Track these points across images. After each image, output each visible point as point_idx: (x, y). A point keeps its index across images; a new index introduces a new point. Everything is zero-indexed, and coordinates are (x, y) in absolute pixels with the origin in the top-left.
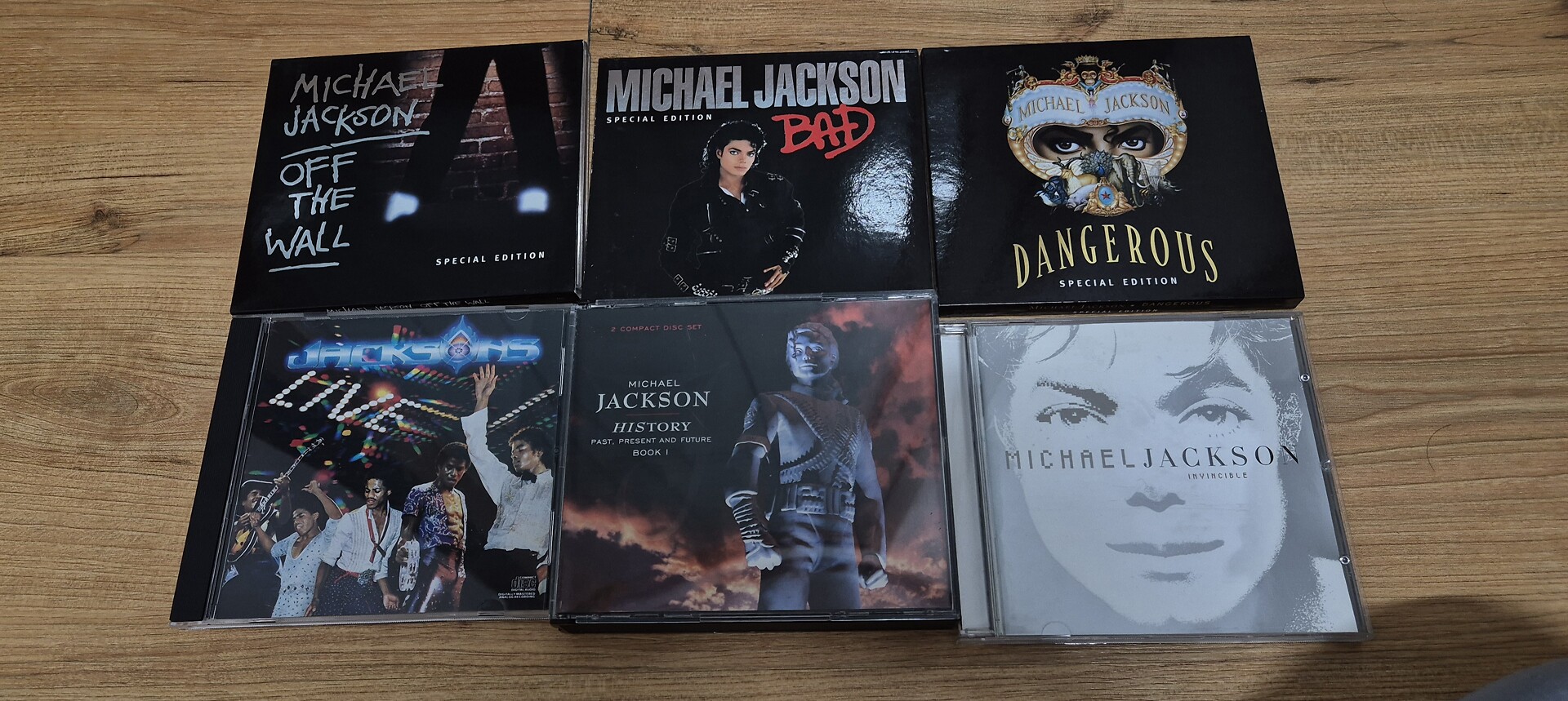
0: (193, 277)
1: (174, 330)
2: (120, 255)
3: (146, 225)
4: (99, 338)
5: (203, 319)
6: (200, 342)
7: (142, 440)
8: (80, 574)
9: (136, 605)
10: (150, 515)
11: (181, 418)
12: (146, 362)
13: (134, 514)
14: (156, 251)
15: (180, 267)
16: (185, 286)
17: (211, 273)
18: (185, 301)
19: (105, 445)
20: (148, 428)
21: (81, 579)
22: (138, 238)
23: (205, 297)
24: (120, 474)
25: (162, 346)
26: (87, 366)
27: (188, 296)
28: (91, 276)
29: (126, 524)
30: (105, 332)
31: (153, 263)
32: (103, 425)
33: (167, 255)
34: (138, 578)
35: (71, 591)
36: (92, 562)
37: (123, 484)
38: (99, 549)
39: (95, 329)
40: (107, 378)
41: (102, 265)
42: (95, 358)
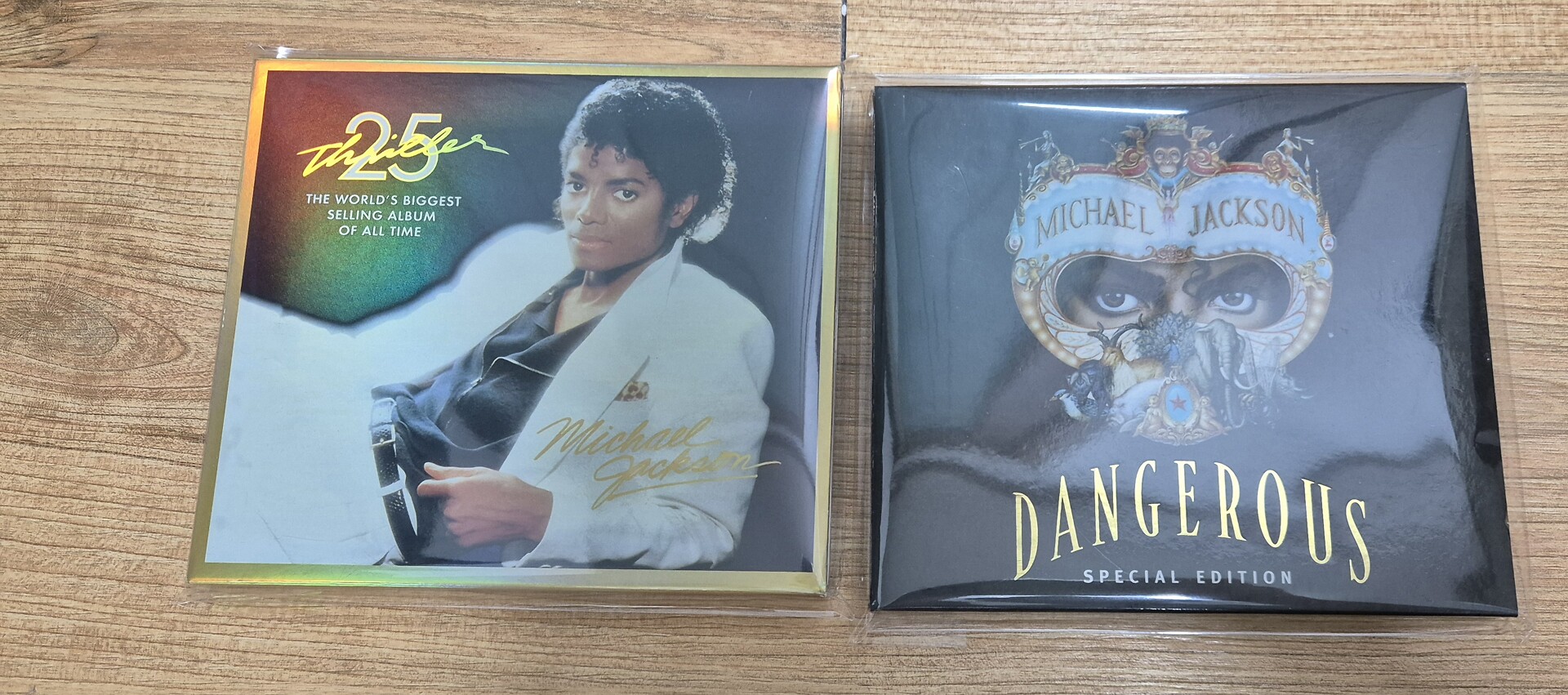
0: (191, 115)
1: (167, 207)
2: (66, 71)
3: (107, 20)
4: (45, 216)
5: (214, 190)
6: (212, 231)
7: (129, 397)
8: (47, 623)
9: (145, 678)
10: (154, 526)
11: (192, 361)
12: (125, 262)
13: (129, 524)
14: (127, 66)
15: (169, 97)
16: (180, 130)
17: (222, 108)
18: (182, 158)
19: (69, 403)
20: (138, 377)
21: (51, 631)
22: (95, 42)
23: (216, 151)
24: (98, 454)
25: (150, 235)
26: (29, 265)
27: (188, 148)
28: (20, 107)
29: (115, 541)
30: (54, 206)
31: (122, 85)
32: (63, 369)
33: (145, 72)
34: (144, 632)
35: (36, 650)
36: (65, 602)
37: (106, 472)
38: (74, 580)
39: (36, 200)
40: (63, 288)
41: (38, 88)
42: (39, 252)
